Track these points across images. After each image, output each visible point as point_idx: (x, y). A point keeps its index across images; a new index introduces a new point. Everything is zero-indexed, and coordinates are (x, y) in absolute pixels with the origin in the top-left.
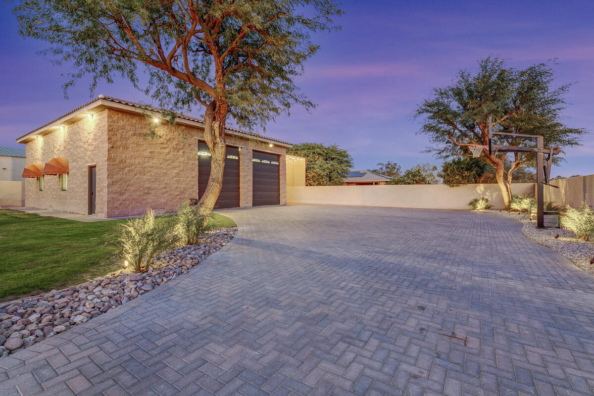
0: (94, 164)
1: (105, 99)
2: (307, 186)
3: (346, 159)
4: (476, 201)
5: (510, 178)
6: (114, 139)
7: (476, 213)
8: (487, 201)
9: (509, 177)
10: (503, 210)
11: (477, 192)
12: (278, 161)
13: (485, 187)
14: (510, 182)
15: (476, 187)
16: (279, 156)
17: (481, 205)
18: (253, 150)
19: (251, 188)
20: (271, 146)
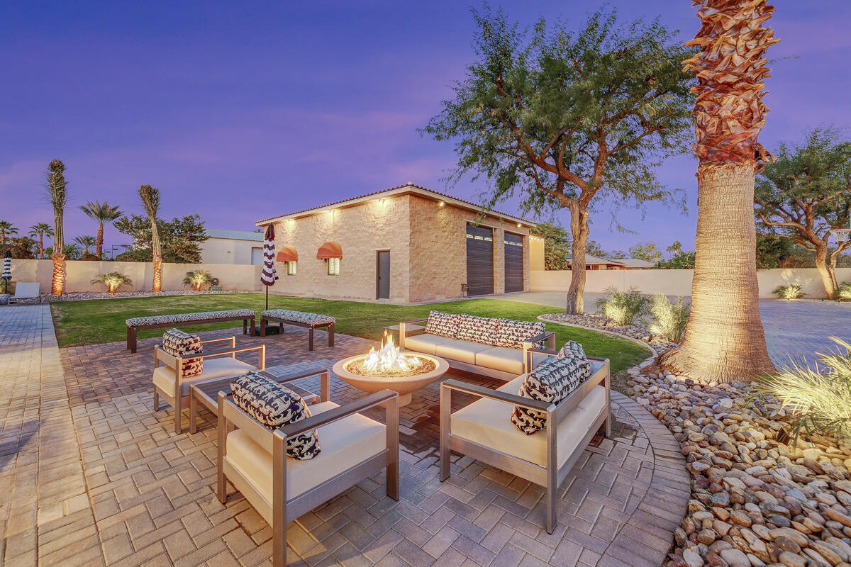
0: (388, 248)
1: (413, 185)
2: (546, 270)
3: (565, 238)
4: (783, 288)
5: (834, 262)
6: (413, 224)
7: (785, 303)
8: (799, 288)
9: (832, 261)
10: (826, 299)
11: (782, 279)
12: (522, 242)
13: (793, 272)
14: (834, 266)
15: (781, 272)
16: (522, 236)
17: (791, 294)
18: (506, 232)
19: (503, 272)
20: (519, 226)
